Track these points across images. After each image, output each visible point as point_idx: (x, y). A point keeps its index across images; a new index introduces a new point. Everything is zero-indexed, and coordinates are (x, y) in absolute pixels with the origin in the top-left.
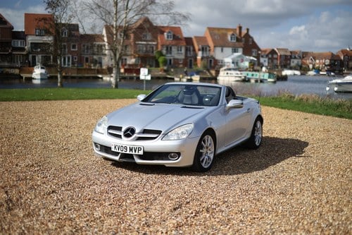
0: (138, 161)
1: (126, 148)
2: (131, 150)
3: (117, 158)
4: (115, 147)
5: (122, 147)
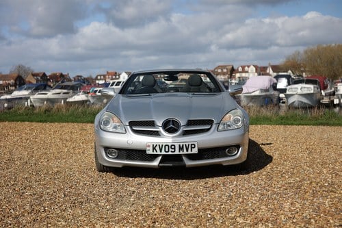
0: (189, 163)
1: (173, 147)
2: (181, 148)
3: (156, 163)
4: (154, 148)
5: (167, 147)
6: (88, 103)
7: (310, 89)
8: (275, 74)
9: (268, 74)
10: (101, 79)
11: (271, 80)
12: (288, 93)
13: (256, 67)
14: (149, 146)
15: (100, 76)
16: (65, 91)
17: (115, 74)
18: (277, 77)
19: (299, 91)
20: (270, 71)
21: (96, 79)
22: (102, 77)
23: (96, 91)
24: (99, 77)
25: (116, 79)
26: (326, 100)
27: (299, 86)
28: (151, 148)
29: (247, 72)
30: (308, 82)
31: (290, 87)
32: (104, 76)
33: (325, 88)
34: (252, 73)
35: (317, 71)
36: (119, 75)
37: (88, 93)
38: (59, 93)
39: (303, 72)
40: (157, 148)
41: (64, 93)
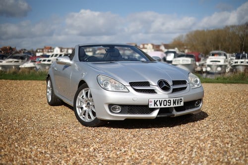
1: (170, 102)
2: (174, 103)
4: (155, 103)
5: (165, 102)
6: (35, 69)
7: (188, 61)
8: (166, 50)
9: (161, 51)
10: (40, 52)
11: (162, 55)
12: (173, 63)
13: (153, 45)
14: (151, 102)
15: (40, 49)
16: (16, 60)
17: (51, 48)
18: (167, 53)
19: (181, 62)
20: (162, 48)
21: (37, 51)
22: (41, 51)
23: (41, 60)
24: (38, 51)
25: (51, 52)
26: (199, 69)
27: (181, 59)
28: (153, 103)
29: (146, 48)
30: (187, 56)
31: (175, 59)
32: (43, 50)
33: (199, 60)
34: (150, 49)
35: (195, 49)
36: (53, 49)
37: (35, 62)
38: (12, 62)
39: (185, 49)
40: (158, 103)
41: (15, 62)
